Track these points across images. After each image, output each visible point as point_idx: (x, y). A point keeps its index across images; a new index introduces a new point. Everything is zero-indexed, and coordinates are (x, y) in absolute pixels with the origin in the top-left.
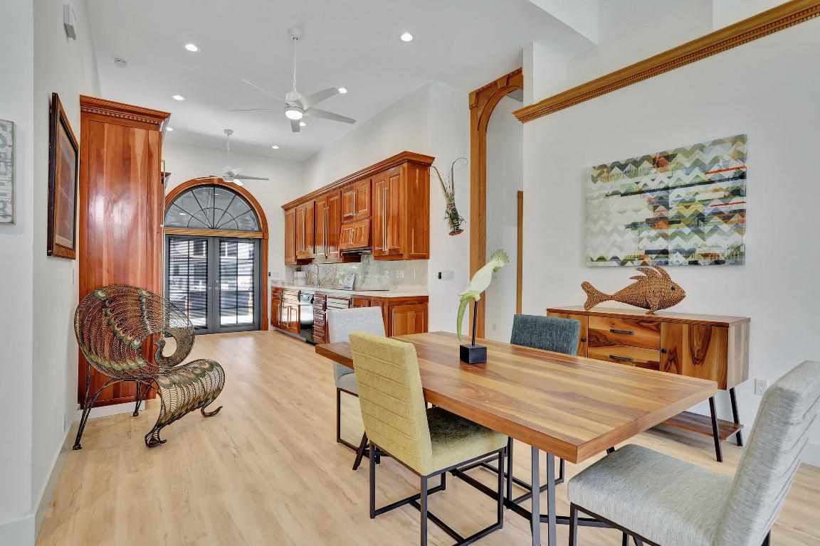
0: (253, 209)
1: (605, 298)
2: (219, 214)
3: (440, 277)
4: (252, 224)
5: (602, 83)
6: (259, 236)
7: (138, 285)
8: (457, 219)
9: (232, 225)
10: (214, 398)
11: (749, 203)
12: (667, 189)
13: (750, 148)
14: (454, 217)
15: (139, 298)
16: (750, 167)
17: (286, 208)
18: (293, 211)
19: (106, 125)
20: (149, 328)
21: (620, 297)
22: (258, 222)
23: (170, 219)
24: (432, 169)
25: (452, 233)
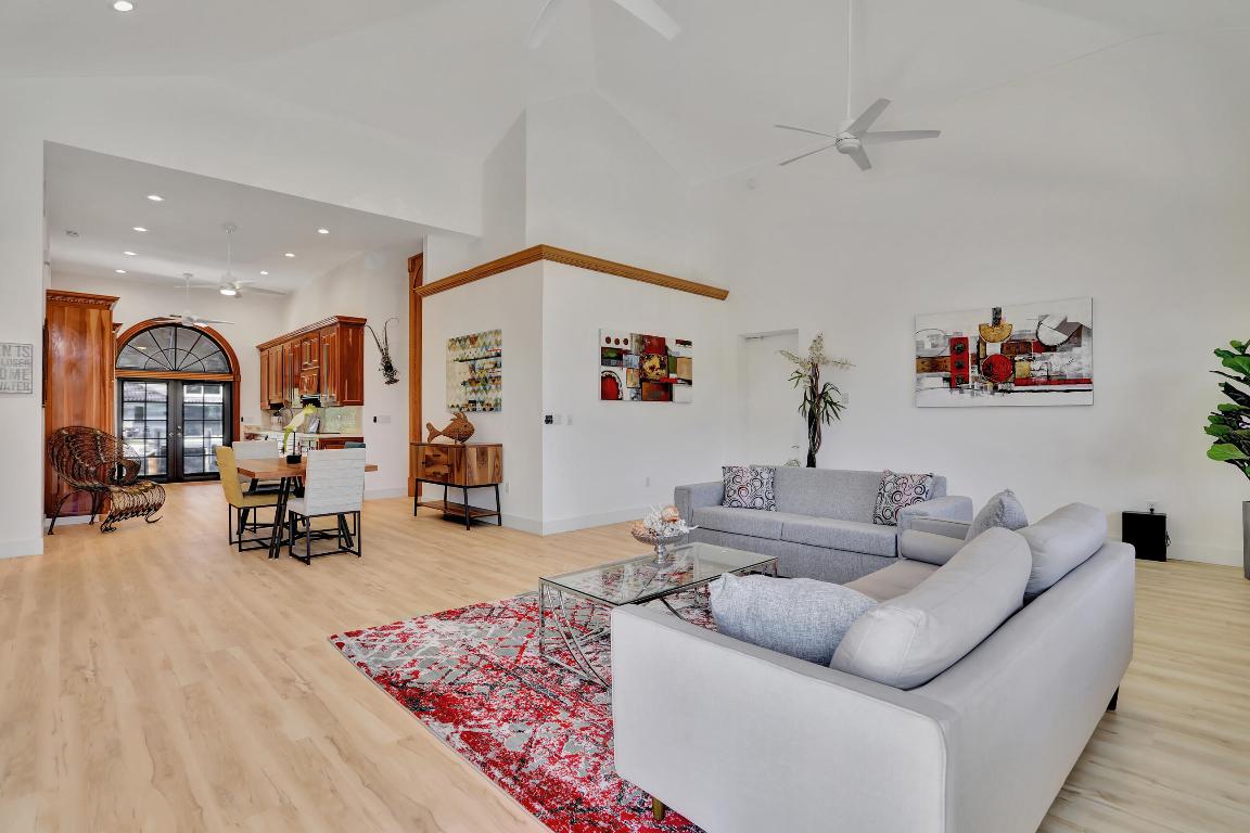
0: (222, 350)
1: (438, 434)
2: (181, 355)
3: (375, 421)
4: (221, 365)
5: (450, 281)
6: (230, 378)
7: (94, 427)
8: (392, 369)
9: (198, 366)
10: (156, 510)
11: (504, 372)
12: (475, 359)
13: (504, 337)
14: (388, 368)
15: (95, 436)
16: (504, 349)
17: (261, 349)
18: (266, 352)
19: (66, 309)
20: (102, 458)
21: (445, 433)
22: (229, 362)
23: (124, 361)
24: (366, 328)
25: (388, 383)
